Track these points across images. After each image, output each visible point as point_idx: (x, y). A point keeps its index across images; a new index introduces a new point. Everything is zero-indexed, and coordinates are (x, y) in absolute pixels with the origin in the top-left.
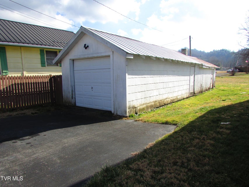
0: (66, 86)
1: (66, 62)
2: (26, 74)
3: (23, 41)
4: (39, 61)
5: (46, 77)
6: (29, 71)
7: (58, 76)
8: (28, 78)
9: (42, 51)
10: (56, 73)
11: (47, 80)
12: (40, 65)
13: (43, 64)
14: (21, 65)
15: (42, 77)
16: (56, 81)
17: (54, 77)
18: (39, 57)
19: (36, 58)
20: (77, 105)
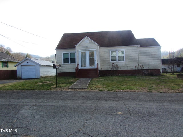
1: (19, 66)
7: (14, 70)
20: (22, 78)
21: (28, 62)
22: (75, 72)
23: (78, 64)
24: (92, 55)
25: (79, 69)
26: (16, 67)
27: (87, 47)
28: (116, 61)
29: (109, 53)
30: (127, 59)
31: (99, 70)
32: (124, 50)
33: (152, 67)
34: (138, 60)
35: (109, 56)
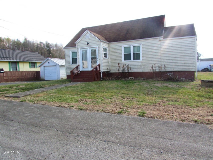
0: (42, 75)
1: (42, 67)
9: (30, 62)
11: (35, 73)
18: (29, 65)
20: (46, 80)
21: (49, 63)
22: (70, 74)
23: (79, 65)
24: (94, 53)
25: (80, 70)
26: (40, 68)
27: (88, 44)
28: (130, 60)
29: (121, 50)
30: (144, 57)
31: (101, 72)
32: (141, 44)
33: (181, 68)
34: (160, 58)
35: (122, 53)
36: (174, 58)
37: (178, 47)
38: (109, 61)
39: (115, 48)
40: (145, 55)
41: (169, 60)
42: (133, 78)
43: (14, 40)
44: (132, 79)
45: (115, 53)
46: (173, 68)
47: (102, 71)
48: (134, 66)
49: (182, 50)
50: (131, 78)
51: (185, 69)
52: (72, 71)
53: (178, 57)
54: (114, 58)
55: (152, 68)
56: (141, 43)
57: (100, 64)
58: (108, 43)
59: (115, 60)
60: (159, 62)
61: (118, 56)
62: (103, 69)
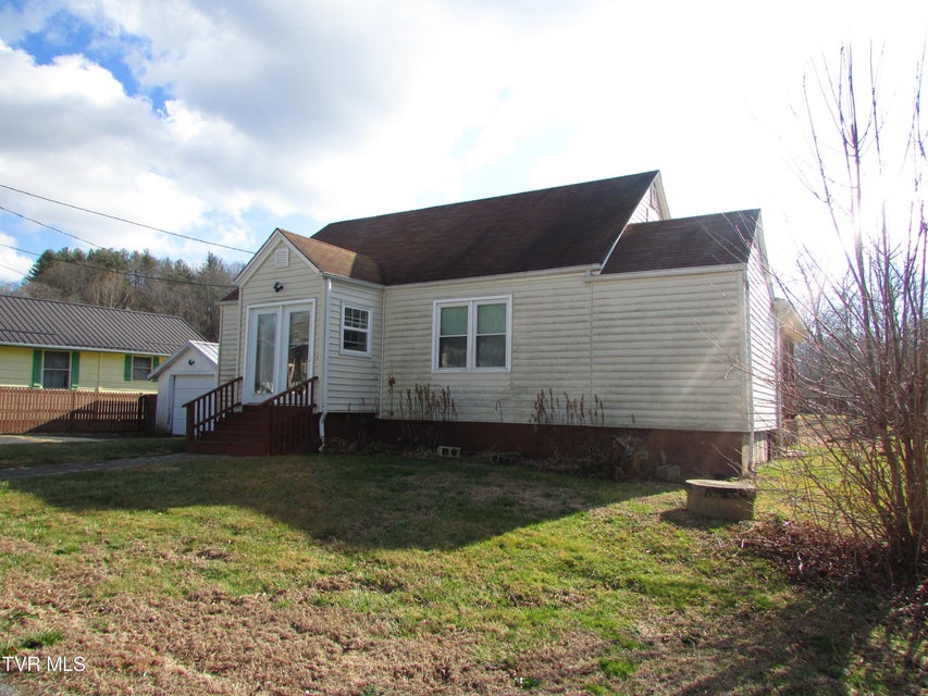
0: (161, 410)
1: (166, 379)
2: (101, 390)
3: (86, 343)
4: (123, 372)
5: (135, 396)
6: (105, 386)
7: (151, 395)
8: (104, 395)
9: (128, 357)
10: (148, 390)
11: (136, 400)
12: (123, 378)
13: (127, 377)
14: (96, 376)
15: (130, 396)
16: (148, 402)
17: (146, 396)
18: (123, 365)
19: (118, 367)
20: (174, 432)
21: (191, 363)
23: (242, 378)
25: (244, 402)
27: (278, 288)
28: (465, 366)
29: (428, 319)
30: (522, 355)
31: (320, 414)
32: (510, 297)
33: (680, 414)
34: (588, 361)
35: (431, 335)
36: (646, 367)
37: (662, 313)
38: (378, 365)
39: (406, 312)
40: (524, 348)
41: (625, 375)
42: (454, 452)
43: (136, 253)
44: (450, 455)
45: (405, 333)
46: (631, 412)
47: (326, 412)
48: (478, 392)
49: (683, 328)
50: (445, 451)
51: (697, 418)
52: (193, 402)
53: (664, 359)
54: (402, 352)
55: (541, 409)
56: (508, 293)
57: (317, 378)
58: (381, 287)
59: (406, 361)
60: (585, 382)
61: (417, 345)
62: (328, 400)
